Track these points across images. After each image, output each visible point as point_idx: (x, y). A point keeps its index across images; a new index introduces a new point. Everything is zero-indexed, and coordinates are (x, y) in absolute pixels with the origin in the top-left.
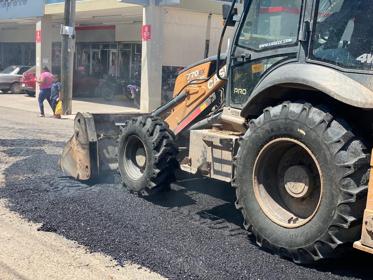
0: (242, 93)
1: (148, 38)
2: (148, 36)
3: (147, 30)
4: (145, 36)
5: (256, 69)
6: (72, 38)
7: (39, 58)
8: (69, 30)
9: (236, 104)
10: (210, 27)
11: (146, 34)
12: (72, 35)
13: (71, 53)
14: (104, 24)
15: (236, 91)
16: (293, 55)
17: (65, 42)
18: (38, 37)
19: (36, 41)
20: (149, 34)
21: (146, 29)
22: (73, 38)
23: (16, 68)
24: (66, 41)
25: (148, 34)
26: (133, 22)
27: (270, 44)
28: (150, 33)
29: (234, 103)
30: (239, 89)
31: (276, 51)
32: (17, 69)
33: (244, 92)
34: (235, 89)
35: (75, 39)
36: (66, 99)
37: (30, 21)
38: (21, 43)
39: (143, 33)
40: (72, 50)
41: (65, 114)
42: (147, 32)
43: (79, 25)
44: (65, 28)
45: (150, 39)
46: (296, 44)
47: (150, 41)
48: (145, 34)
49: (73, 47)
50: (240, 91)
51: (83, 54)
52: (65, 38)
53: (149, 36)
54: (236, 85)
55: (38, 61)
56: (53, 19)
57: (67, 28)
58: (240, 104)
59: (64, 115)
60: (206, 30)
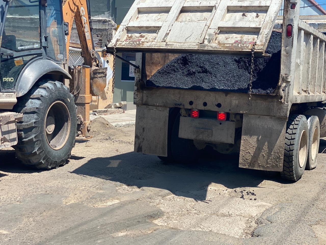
0: (10, 80)
5: (18, 63)
9: (7, 89)
15: (5, 80)
16: (40, 55)
27: (26, 47)
29: (5, 89)
30: (7, 78)
31: (30, 52)
33: (12, 80)
34: (4, 78)
46: (41, 48)
50: (8, 79)
54: (4, 76)
58: (10, 89)
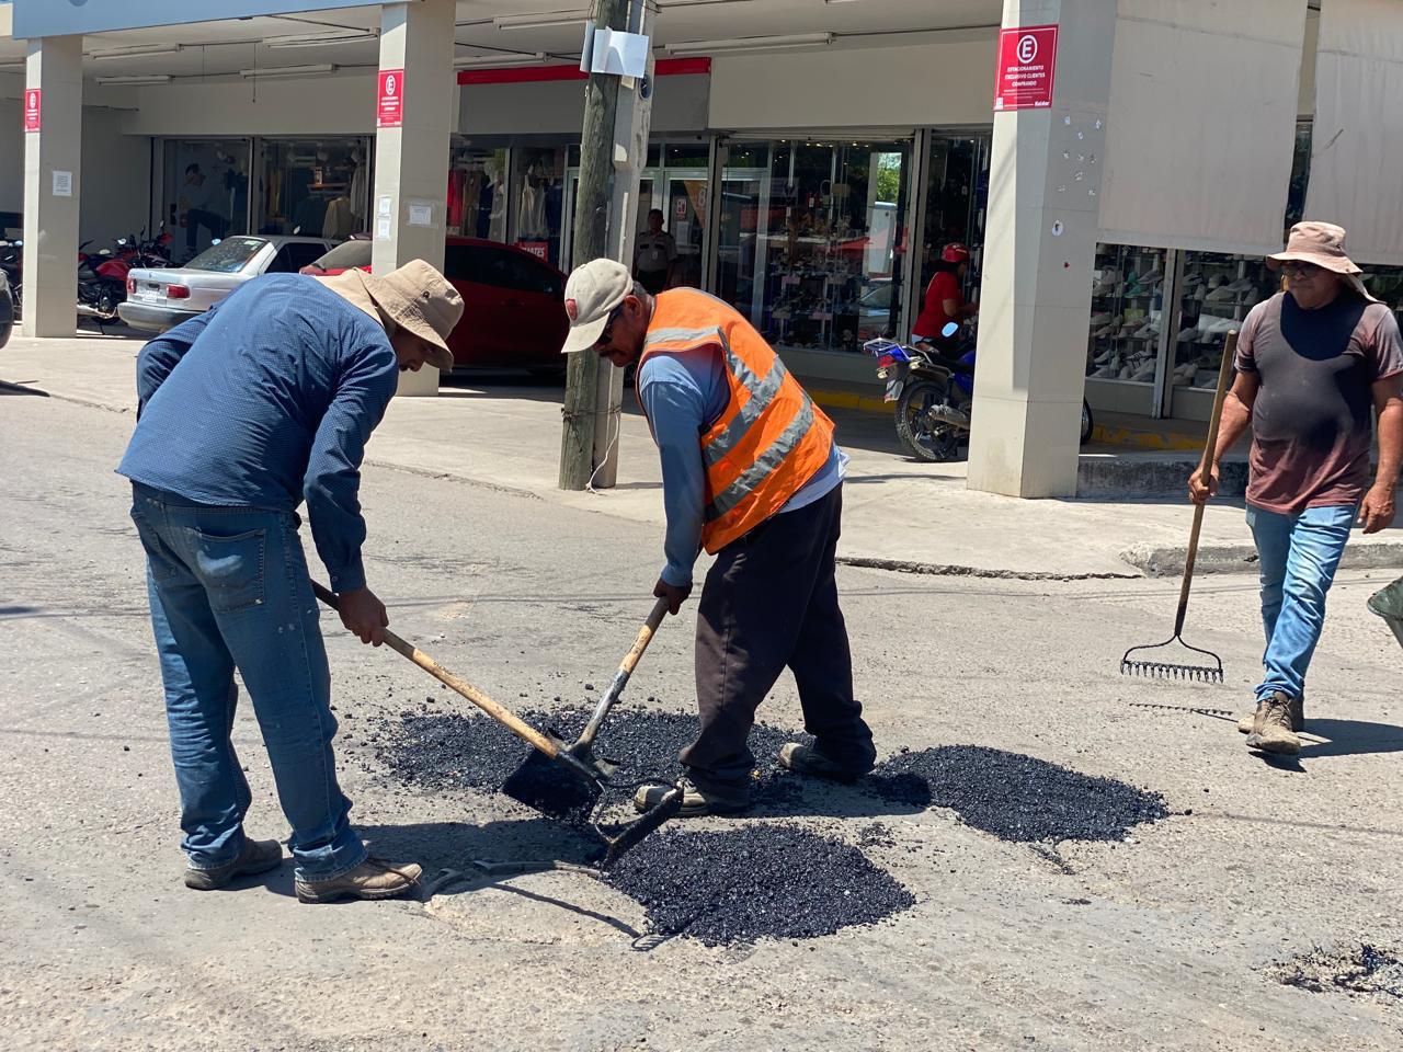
1: (1034, 95)
2: (1034, 83)
3: (1032, 52)
4: (1016, 84)
6: (638, 92)
7: (388, 201)
8: (625, 51)
10: (1318, 48)
11: (1016, 77)
12: (642, 77)
13: (629, 172)
14: (669, 47)
17: (601, 112)
18: (390, 103)
19: (379, 120)
20: (1043, 75)
21: (1026, 49)
22: (644, 93)
23: (259, 248)
24: (606, 106)
25: (1035, 75)
26: (826, 36)
28: (1047, 70)
32: (268, 252)
35: (651, 98)
36: (592, 407)
37: (324, 33)
38: (244, 141)
39: (1004, 73)
40: (637, 154)
41: (589, 485)
42: (1028, 65)
43: (540, 55)
44: (607, 39)
45: (1042, 99)
47: (1049, 110)
48: (1013, 73)
49: (639, 137)
51: (527, 188)
52: (602, 91)
53: (1045, 84)
55: (383, 216)
56: (459, 18)
57: (617, 39)
59: (582, 488)
60: (1298, 62)
